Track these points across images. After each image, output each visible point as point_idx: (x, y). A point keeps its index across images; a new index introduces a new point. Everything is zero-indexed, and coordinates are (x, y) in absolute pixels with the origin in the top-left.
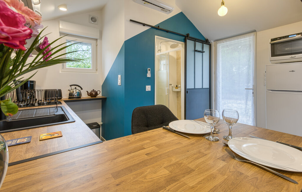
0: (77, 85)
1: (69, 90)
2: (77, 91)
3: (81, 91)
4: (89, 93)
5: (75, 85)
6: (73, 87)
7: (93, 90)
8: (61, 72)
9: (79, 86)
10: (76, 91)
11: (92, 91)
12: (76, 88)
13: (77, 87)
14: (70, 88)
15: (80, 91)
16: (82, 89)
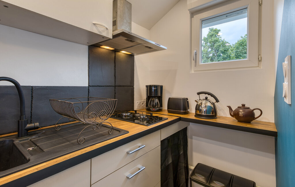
0: (209, 94)
1: (196, 101)
2: (209, 104)
3: (216, 104)
4: (234, 110)
5: (205, 93)
6: (203, 96)
7: (244, 105)
8: (194, 71)
9: (212, 95)
10: (205, 103)
11: (239, 107)
12: (206, 98)
13: (209, 97)
14: (197, 97)
15: (213, 104)
16: (217, 101)
